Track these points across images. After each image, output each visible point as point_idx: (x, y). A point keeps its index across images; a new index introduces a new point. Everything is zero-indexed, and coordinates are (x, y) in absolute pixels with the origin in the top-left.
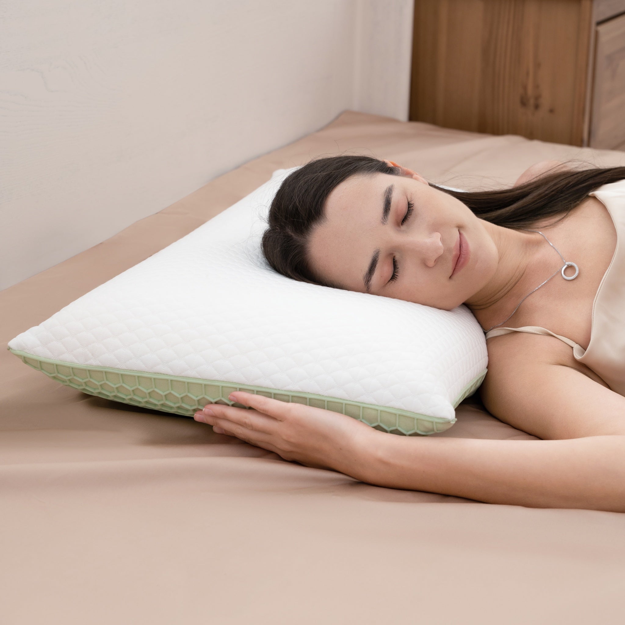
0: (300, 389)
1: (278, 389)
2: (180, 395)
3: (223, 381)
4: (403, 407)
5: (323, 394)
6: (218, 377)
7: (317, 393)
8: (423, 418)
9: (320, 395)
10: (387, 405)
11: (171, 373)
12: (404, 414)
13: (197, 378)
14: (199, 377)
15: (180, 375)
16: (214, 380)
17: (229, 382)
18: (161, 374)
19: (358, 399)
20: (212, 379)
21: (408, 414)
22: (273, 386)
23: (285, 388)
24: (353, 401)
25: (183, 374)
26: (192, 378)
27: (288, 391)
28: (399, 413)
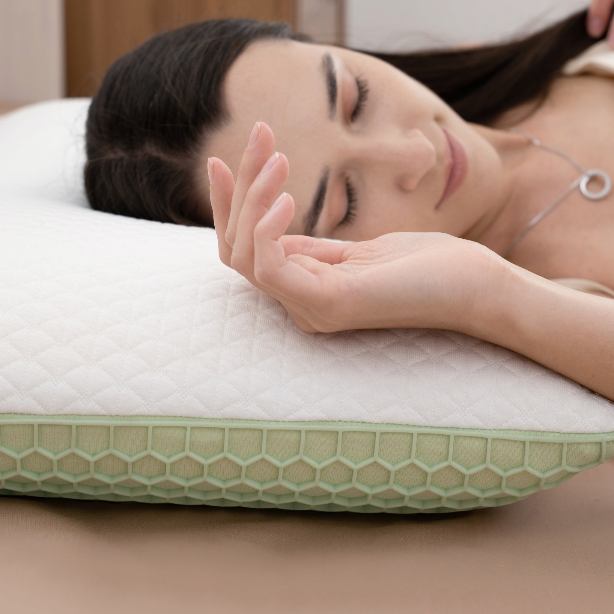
0: (323, 416)
1: (275, 421)
2: (56, 454)
3: (155, 416)
4: (537, 425)
5: (371, 420)
6: (144, 409)
7: (359, 420)
8: (582, 439)
9: (365, 423)
10: (505, 426)
11: (39, 409)
12: (542, 438)
13: (98, 415)
14: (103, 412)
15: (61, 412)
16: (136, 416)
17: (168, 417)
18: (17, 414)
19: (444, 422)
20: (131, 414)
21: (550, 438)
22: (264, 415)
23: (291, 417)
24: (432, 427)
25: (67, 409)
26: (85, 415)
27: (298, 422)
28: (532, 438)
